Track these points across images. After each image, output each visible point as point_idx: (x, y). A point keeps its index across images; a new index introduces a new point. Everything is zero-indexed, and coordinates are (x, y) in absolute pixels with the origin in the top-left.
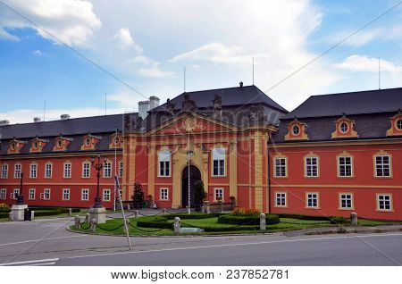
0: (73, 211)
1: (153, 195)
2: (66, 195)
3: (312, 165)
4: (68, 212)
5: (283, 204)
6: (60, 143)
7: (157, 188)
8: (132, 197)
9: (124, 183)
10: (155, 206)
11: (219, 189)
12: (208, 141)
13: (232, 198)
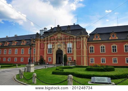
0: (18, 65)
1: (46, 60)
2: (16, 60)
3: (103, 49)
4: (16, 66)
5: (93, 62)
6: (14, 42)
7: (47, 57)
8: (39, 60)
9: (36, 56)
10: (48, 64)
11: (69, 57)
12: (66, 41)
13: (75, 60)
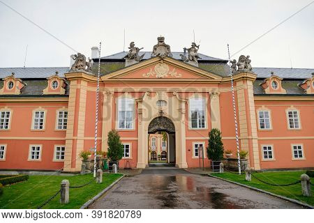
5: (271, 157)
